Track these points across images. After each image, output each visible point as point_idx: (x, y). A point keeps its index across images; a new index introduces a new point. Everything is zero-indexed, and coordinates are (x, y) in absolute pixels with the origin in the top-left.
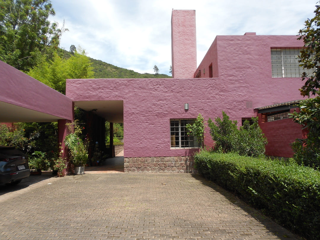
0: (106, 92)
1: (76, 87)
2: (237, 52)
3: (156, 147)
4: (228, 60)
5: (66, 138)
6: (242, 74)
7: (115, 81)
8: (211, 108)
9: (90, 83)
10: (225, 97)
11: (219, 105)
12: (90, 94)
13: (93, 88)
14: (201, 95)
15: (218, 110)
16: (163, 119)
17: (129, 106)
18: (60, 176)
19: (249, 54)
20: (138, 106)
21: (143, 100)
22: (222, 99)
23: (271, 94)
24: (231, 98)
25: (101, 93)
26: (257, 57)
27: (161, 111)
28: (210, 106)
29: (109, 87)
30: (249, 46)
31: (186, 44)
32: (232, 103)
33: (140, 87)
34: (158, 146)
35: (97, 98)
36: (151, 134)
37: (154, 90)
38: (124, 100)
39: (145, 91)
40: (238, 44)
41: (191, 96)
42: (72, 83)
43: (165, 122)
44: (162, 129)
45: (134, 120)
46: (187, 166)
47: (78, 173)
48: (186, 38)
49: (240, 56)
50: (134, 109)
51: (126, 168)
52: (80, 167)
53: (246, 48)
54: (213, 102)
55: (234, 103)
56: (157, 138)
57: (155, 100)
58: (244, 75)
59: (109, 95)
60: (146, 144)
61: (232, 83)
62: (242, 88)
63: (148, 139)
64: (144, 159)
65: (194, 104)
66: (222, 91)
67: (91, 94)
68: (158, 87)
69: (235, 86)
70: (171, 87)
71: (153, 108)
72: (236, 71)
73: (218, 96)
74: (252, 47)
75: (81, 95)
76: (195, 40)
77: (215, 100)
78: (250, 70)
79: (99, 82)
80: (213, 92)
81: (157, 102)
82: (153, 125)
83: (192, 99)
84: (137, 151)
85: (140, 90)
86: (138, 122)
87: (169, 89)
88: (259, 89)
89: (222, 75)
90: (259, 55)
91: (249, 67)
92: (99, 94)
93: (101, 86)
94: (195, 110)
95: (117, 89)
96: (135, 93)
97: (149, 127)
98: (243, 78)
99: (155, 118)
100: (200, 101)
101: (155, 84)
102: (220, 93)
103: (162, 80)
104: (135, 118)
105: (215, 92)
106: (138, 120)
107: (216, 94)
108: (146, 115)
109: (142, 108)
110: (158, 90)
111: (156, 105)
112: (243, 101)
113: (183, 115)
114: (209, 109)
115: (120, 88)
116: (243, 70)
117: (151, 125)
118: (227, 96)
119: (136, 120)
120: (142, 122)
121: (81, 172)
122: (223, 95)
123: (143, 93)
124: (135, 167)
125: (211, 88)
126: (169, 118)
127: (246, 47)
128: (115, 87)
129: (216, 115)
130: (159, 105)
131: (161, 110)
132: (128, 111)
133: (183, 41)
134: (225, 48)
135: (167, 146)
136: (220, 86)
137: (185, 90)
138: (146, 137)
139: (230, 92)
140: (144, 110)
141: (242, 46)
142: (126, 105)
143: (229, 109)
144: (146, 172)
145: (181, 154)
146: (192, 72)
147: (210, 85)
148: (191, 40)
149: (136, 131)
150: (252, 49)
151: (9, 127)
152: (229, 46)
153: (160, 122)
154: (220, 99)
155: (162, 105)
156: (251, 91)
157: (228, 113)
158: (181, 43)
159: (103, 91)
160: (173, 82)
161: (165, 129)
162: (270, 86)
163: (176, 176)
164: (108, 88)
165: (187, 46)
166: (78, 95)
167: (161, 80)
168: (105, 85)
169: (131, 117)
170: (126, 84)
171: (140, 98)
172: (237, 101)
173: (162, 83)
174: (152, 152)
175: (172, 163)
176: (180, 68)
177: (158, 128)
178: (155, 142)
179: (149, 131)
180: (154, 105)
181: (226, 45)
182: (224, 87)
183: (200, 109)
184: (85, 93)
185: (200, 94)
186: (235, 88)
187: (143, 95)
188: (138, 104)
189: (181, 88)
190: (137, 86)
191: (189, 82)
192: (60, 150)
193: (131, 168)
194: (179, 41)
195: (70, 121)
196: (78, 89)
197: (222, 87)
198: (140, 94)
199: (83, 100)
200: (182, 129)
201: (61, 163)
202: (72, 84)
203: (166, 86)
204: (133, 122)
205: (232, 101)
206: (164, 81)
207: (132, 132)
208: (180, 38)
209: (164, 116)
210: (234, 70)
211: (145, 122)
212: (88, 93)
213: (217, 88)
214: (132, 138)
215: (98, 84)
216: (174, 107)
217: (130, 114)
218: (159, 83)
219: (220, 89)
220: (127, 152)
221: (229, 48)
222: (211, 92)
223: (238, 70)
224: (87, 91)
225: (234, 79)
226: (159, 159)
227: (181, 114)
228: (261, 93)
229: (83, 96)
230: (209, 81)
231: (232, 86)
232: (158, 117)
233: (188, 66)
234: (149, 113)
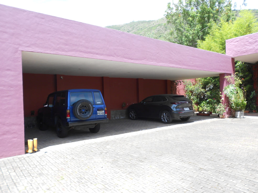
1: (234, 45)
5: (225, 88)
9: (247, 39)
12: (246, 49)
13: (250, 43)
18: (221, 118)
35: (254, 51)
42: (230, 42)
47: (238, 117)
52: (239, 112)
67: (248, 48)
75: (239, 51)
92: (255, 47)
121: (240, 116)
151: (193, 82)
166: (237, 51)
184: (242, 48)
192: (221, 98)
195: (230, 74)
196: (236, 46)
199: (241, 55)
201: (221, 108)
202: (231, 43)
212: (245, 48)
215: (254, 38)
224: (244, 46)
229: (240, 52)
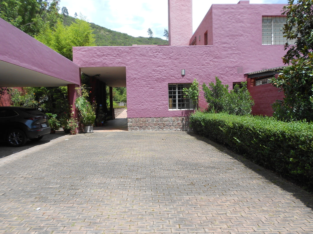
0: (110, 59)
1: (82, 54)
2: (231, 21)
3: (156, 108)
4: (222, 28)
5: (76, 101)
6: (235, 42)
7: (118, 48)
8: (205, 74)
9: (95, 51)
10: (219, 63)
11: (212, 70)
12: (95, 61)
13: (98, 55)
14: (196, 62)
15: (212, 75)
16: (162, 83)
17: (131, 72)
18: (72, 134)
19: (242, 22)
20: (139, 72)
21: (144, 67)
22: (215, 65)
23: (260, 60)
24: (224, 65)
25: (105, 60)
26: (249, 25)
27: (159, 77)
28: (205, 72)
29: (112, 54)
30: (242, 15)
31: (183, 10)
32: (225, 68)
33: (141, 54)
34: (158, 108)
35: (101, 64)
36: (151, 97)
37: (153, 57)
38: (126, 66)
39: (146, 58)
40: (232, 12)
41: (187, 63)
42: (78, 50)
43: (164, 86)
44: (161, 93)
45: (136, 84)
46: (183, 126)
47: (88, 132)
48: (182, 3)
49: (234, 24)
50: (135, 74)
51: (130, 127)
52: (89, 126)
53: (239, 17)
54: (207, 68)
55: (227, 69)
56: (156, 101)
57: (154, 66)
58: (237, 43)
59: (113, 62)
60: (147, 106)
61: (226, 51)
62: (234, 55)
63: (149, 101)
64: (145, 119)
65: (190, 70)
66: (216, 58)
67: (96, 60)
68: (157, 54)
69: (228, 53)
70: (169, 54)
71: (153, 74)
72: (229, 39)
73: (212, 62)
74: (244, 15)
75: (87, 62)
76: (191, 6)
77: (209, 66)
78: (242, 38)
79: (103, 49)
80: (208, 59)
81: (157, 68)
82: (153, 89)
83: (188, 65)
84: (139, 112)
85: (140, 57)
86: (139, 86)
87: (167, 56)
88: (250, 56)
89: (216, 43)
90: (251, 23)
91: (241, 35)
92: (103, 61)
93: (105, 53)
94: (191, 75)
95: (120, 56)
96: (136, 59)
97: (150, 91)
98: (235, 45)
99: (154, 83)
100: (196, 67)
101: (154, 52)
102: (214, 60)
103: (161, 47)
104: (137, 83)
105: (209, 59)
106: (139, 84)
107: (210, 61)
108: (147, 80)
109: (143, 74)
110: (157, 57)
111: (156, 71)
112: (235, 67)
113: (180, 80)
114: (203, 74)
115: (122, 55)
116: (236, 38)
117: (151, 89)
118: (221, 62)
119: (138, 85)
120: (143, 86)
121: (90, 131)
122: (216, 61)
123: (144, 60)
124: (137, 126)
125: (206, 55)
126: (167, 83)
127: (239, 15)
128: (117, 54)
129: (210, 80)
130: (158, 71)
131: (161, 75)
132: (131, 76)
133: (180, 7)
134: (220, 16)
135: (165, 107)
136: (214, 53)
137: (182, 57)
138: (147, 99)
139: (223, 58)
140: (145, 75)
141: (236, 15)
142: (129, 71)
143: (222, 74)
144: (147, 130)
145: (178, 114)
146: (188, 38)
147: (205, 52)
148: (187, 6)
149: (138, 94)
150: (245, 18)
151: (20, 91)
152: (224, 14)
153: (159, 87)
154: (214, 65)
155: (161, 71)
156: (242, 57)
157: (221, 78)
158: (178, 9)
159: (106, 58)
160: (171, 50)
161: (164, 93)
162: (260, 53)
163: (174, 133)
164: (111, 55)
165: (183, 12)
166: (85, 62)
167: (160, 48)
168: (109, 52)
169: (133, 82)
170: (128, 51)
171: (141, 64)
172: (229, 67)
173: (161, 50)
174: (152, 113)
175: (170, 123)
176: (177, 34)
177: (157, 92)
178: (155, 104)
179: (149, 95)
180: (154, 70)
181: (221, 14)
182: (217, 54)
183: (196, 75)
184: (91, 60)
185: (196, 60)
186: (228, 55)
187: (143, 62)
188: (139, 70)
189: (178, 55)
190: (138, 53)
191: (186, 50)
192: (71, 111)
193: (134, 127)
194: (176, 7)
195: (78, 86)
196: (84, 56)
197: (216, 54)
198: (141, 61)
199: (89, 66)
200: (179, 93)
201: (72, 123)
202: (78, 52)
203: (165, 53)
204: (135, 86)
205: (225, 67)
206: (163, 48)
207: (134, 95)
208: (177, 4)
209: (163, 81)
210: (228, 38)
211: (146, 86)
212: (93, 60)
213: (211, 55)
214: (135, 101)
215: (102, 51)
216: (172, 72)
217: (132, 79)
218: (158, 51)
219: (214, 56)
220: (130, 113)
221: (224, 17)
222: (206, 59)
223: (231, 37)
224: (92, 58)
225: (227, 46)
226: (159, 119)
227: (178, 79)
228: (251, 59)
230: (204, 48)
231: (225, 53)
232: (157, 82)
233: (185, 32)
234: (149, 78)
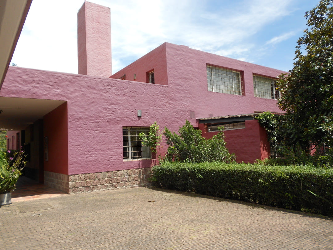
0: (43, 88)
2: (182, 63)
3: (108, 159)
4: (176, 69)
6: (186, 85)
7: (56, 74)
8: (162, 116)
9: (19, 73)
10: (174, 106)
11: (168, 113)
12: (18, 88)
13: (24, 81)
14: (153, 102)
15: (168, 119)
16: (115, 126)
17: (75, 109)
19: (191, 66)
20: (86, 110)
21: (92, 103)
22: (171, 108)
23: (207, 106)
24: (178, 108)
25: (35, 89)
26: (197, 70)
27: (113, 117)
28: (161, 114)
29: (48, 81)
30: (191, 59)
31: (101, 43)
32: (179, 112)
33: (88, 86)
34: (111, 159)
35: (30, 94)
36: (102, 145)
37: (105, 91)
38: (68, 101)
39: (95, 91)
40: (182, 54)
41: (144, 103)
43: (117, 130)
44: (114, 138)
45: (82, 127)
46: (141, 180)
48: (100, 36)
49: (185, 67)
50: (81, 112)
51: (72, 188)
52: (6, 195)
53: (189, 60)
54: (164, 111)
55: (181, 112)
56: (109, 149)
57: (106, 104)
58: (188, 86)
59: (48, 93)
60: (96, 156)
61: (179, 93)
62: (186, 98)
63: (99, 150)
64: (94, 175)
65: (146, 111)
66: (171, 100)
67: (20, 88)
68: (109, 89)
69: (181, 96)
70: (123, 90)
71: (105, 113)
72: (182, 81)
73: (167, 104)
74: (193, 60)
77: (165, 108)
78: (192, 81)
79: (32, 73)
80: (163, 100)
81: (109, 106)
82: (104, 134)
83: (144, 105)
84: (86, 166)
85: (88, 89)
86: (86, 129)
87: (121, 92)
88: (199, 100)
89: (171, 83)
90: (198, 69)
91: (192, 79)
92: (32, 90)
93: (35, 79)
94: (147, 117)
95: (59, 86)
96: (82, 92)
97: (100, 136)
98: (187, 88)
99: (106, 125)
100: (152, 108)
101: (106, 85)
102: (169, 102)
103: (114, 80)
104: (82, 125)
105: (165, 100)
106: (87, 127)
107: (166, 102)
108: (96, 121)
109: (91, 112)
110: (110, 92)
111: (108, 110)
112: (188, 111)
113: (136, 122)
114: (160, 117)
115: (63, 84)
116: (187, 81)
117: (101, 134)
118: (175, 105)
119: (84, 127)
120: (92, 130)
121: (7, 201)
122: (172, 103)
123: (92, 94)
124: (83, 186)
125: (161, 95)
126: (122, 126)
127: (189, 59)
128: (55, 83)
129: (166, 124)
130: (110, 110)
131: (113, 115)
132: (74, 115)
133: (97, 39)
134: (173, 56)
135: (120, 158)
136: (170, 94)
137: (138, 94)
138: (96, 147)
139: (178, 101)
140: (93, 114)
141: (186, 58)
142: (71, 107)
143: (177, 118)
144: (96, 191)
145: (134, 166)
147: (161, 92)
149: (84, 140)
150: (194, 62)
152: (176, 55)
153: (111, 130)
154: (169, 107)
155: (114, 110)
156: (194, 102)
157: (176, 122)
158: (95, 41)
159: (38, 85)
160: (126, 85)
161: (118, 138)
162: (207, 98)
163: (131, 191)
164: (46, 83)
165: (101, 45)
167: (112, 81)
168: (42, 78)
169: (78, 123)
170: (71, 80)
171: (88, 99)
172: (183, 111)
173: (114, 84)
174: (104, 166)
175: (126, 178)
176: (94, 69)
177: (110, 137)
178: (107, 154)
179: (99, 141)
180: (105, 109)
181: (174, 54)
182: (172, 96)
183: (152, 117)
184: (10, 85)
185: (152, 100)
186: (182, 98)
187: (92, 97)
188: (87, 107)
189: (134, 92)
190: (85, 85)
191: (142, 87)
193: (78, 187)
194: (93, 38)
197: (171, 95)
198: (89, 95)
199: (7, 96)
200: (133, 138)
203: (118, 88)
204: (80, 129)
205: (179, 111)
206: (116, 82)
207: (79, 142)
208: (94, 35)
209: (116, 122)
210: (180, 80)
211: (95, 129)
212: (14, 86)
213: (167, 96)
214: (80, 150)
215: (31, 75)
216: (127, 113)
217: (76, 119)
218: (110, 84)
219: (169, 97)
220: (73, 167)
221: (176, 58)
222: (161, 99)
223: (183, 80)
224: (13, 83)
225: (180, 88)
226: (111, 174)
227: (134, 121)
228: (200, 104)
229: (6, 90)
230: (160, 88)
231: (179, 95)
232: (109, 124)
233: (103, 68)
234: (100, 118)
